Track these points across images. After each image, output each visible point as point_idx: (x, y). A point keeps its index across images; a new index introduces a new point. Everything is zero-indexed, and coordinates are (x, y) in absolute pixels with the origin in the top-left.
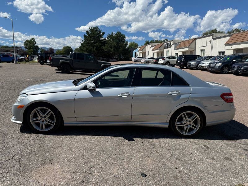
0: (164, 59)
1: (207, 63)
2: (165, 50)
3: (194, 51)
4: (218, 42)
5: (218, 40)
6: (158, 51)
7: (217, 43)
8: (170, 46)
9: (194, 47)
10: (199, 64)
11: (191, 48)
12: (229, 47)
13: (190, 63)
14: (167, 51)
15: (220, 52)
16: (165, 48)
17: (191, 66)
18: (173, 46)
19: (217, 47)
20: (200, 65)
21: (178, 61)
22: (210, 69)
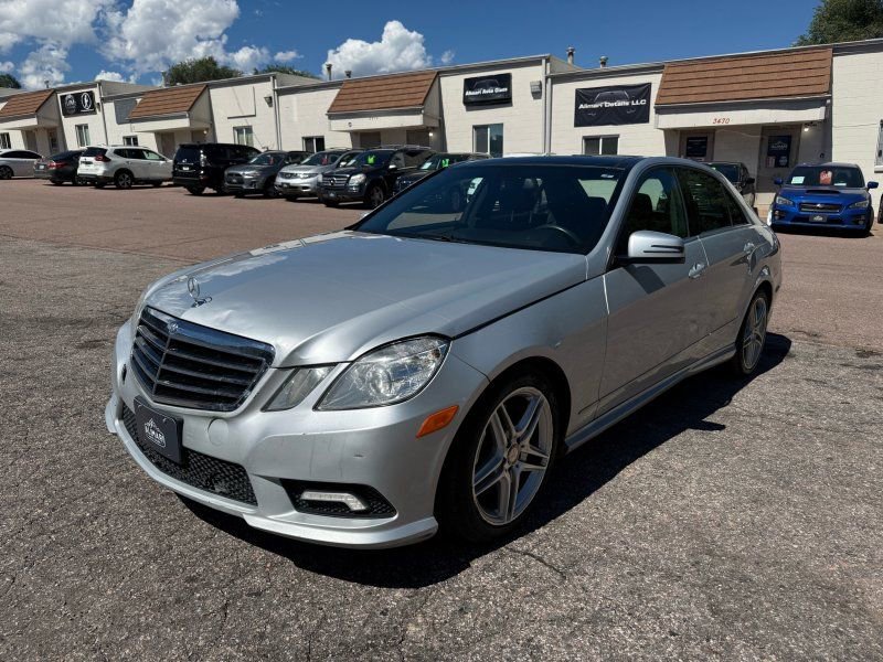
0: (106, 160)
1: (301, 173)
2: (70, 124)
3: (207, 129)
4: (295, 103)
5: (294, 98)
6: (33, 122)
7: (295, 108)
8: (93, 107)
9: (206, 116)
10: (273, 178)
11: (199, 120)
12: (343, 124)
13: (239, 175)
14: (79, 127)
15: (308, 140)
16: (67, 114)
17: (245, 187)
18: (110, 108)
19: (296, 119)
20: (280, 180)
21: (181, 167)
22: (332, 195)
